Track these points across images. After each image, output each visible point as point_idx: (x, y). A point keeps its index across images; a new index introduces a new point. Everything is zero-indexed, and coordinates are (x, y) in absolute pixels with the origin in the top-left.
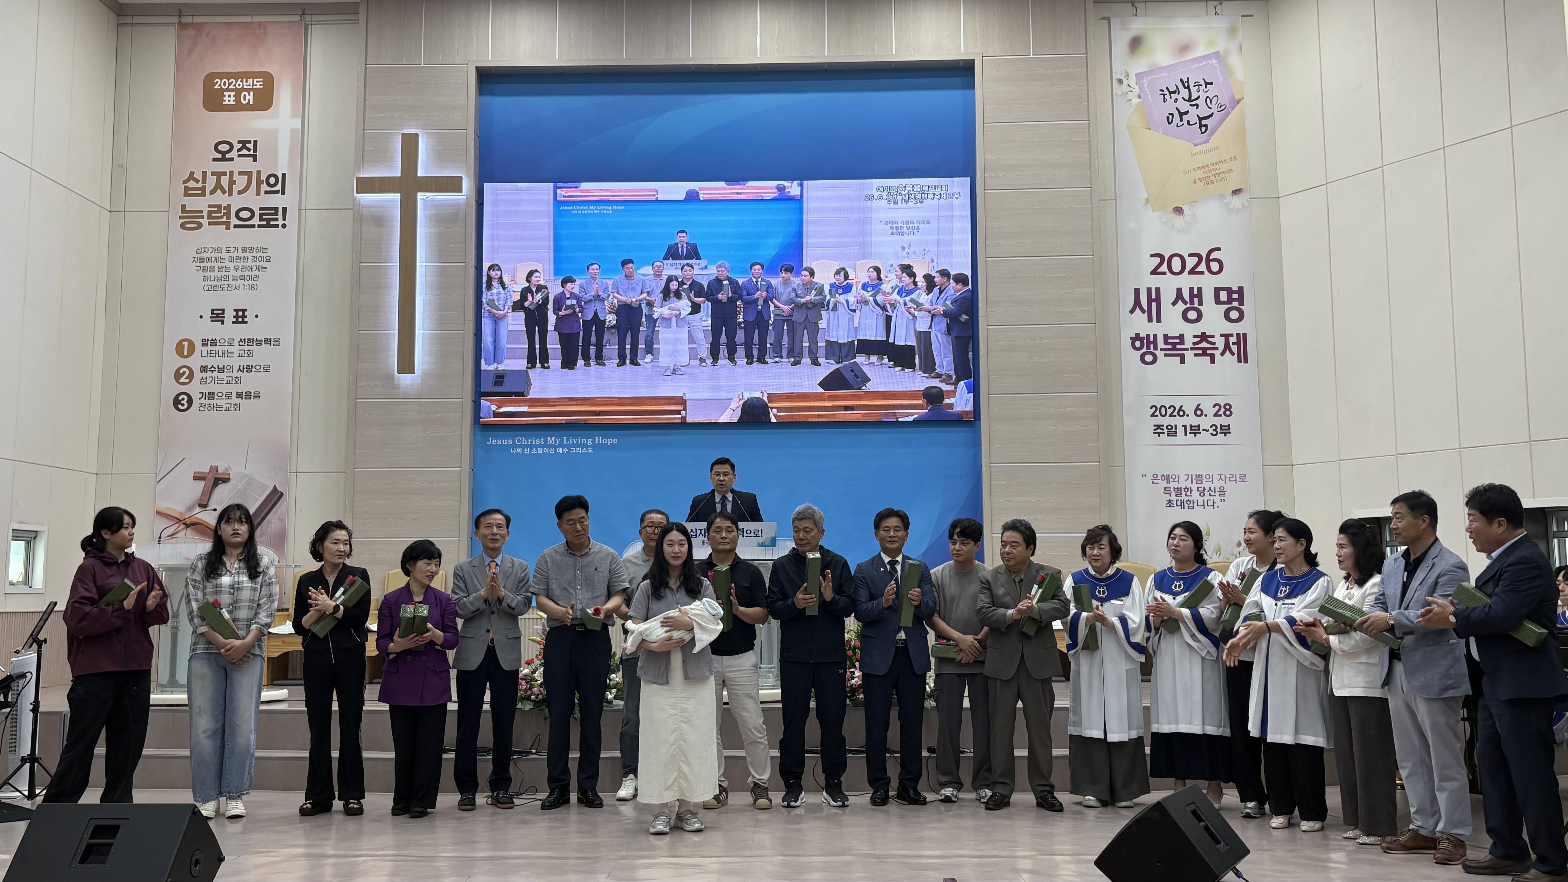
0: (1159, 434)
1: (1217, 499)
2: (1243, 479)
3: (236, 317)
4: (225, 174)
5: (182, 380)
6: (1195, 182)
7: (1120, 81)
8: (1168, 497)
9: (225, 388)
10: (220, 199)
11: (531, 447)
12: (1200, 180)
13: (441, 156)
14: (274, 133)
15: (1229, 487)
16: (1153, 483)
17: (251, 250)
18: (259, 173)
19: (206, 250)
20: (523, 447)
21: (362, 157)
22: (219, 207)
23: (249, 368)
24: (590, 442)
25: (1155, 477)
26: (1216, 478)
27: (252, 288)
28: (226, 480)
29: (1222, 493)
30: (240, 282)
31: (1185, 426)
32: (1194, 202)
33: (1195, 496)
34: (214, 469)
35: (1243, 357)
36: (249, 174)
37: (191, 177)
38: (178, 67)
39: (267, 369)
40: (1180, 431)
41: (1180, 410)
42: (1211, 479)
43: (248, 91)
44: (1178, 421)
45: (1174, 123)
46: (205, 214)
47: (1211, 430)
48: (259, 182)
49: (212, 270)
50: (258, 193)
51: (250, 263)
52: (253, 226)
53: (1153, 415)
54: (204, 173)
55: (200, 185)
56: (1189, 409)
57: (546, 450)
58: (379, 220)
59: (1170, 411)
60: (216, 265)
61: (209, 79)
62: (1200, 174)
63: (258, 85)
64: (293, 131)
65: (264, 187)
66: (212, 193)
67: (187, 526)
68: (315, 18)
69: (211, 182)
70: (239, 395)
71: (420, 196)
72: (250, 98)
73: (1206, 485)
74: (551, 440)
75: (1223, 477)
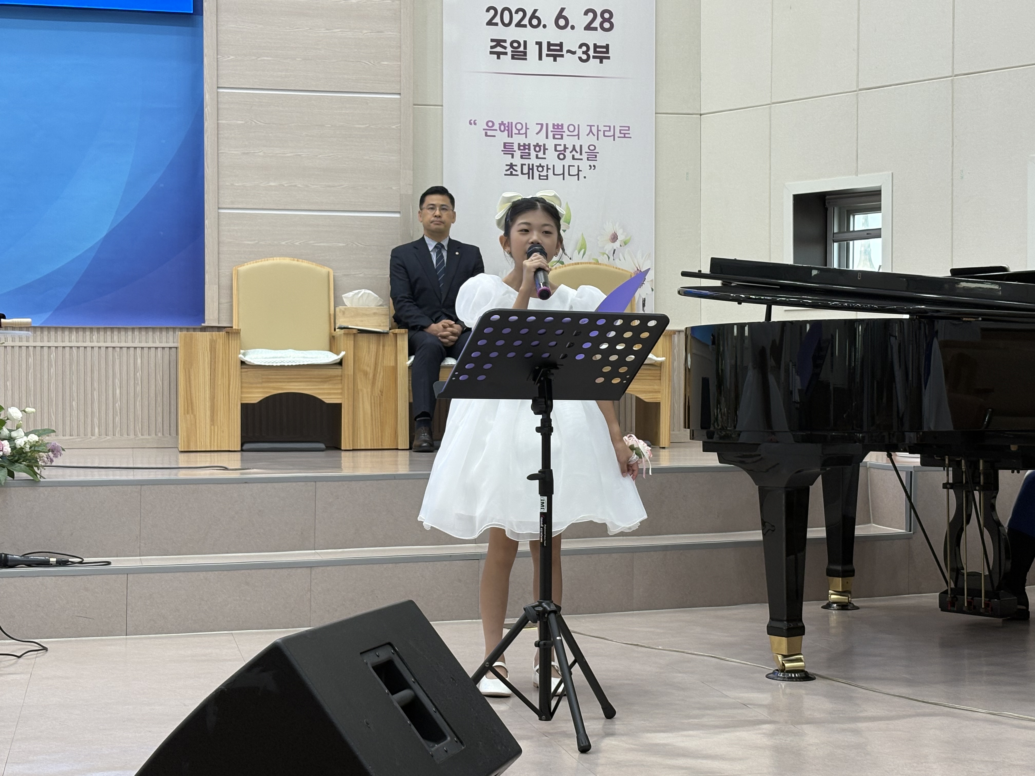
0: (499, 54)
1: (584, 165)
2: (625, 133)
8: (508, 159)
15: (603, 145)
16: (486, 135)
25: (490, 125)
26: (584, 130)
29: (593, 155)
31: (539, 44)
33: (551, 158)
40: (533, 50)
41: (533, 16)
42: (576, 133)
44: (529, 35)
47: (579, 53)
53: (490, 23)
56: (547, 17)
59: (517, 18)
73: (569, 141)
75: (594, 130)
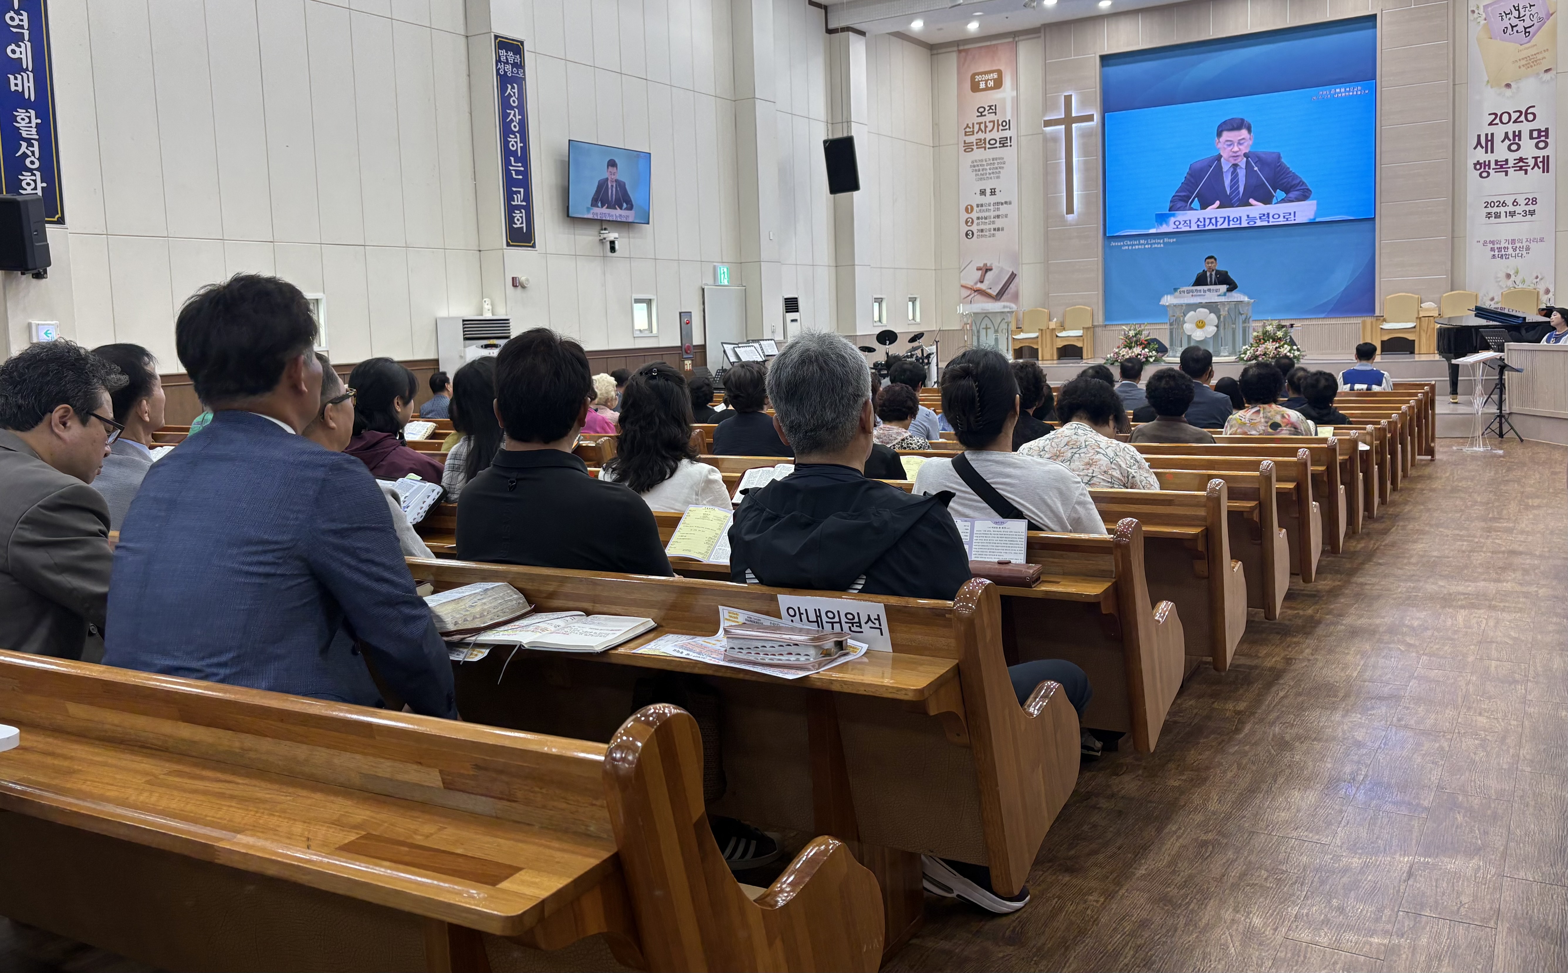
0: (1489, 218)
1: (1524, 252)
2: (1542, 240)
3: (991, 192)
4: (982, 123)
5: (969, 224)
6: (1520, 67)
7: (1473, 12)
8: (1493, 253)
9: (988, 227)
10: (981, 135)
11: (1133, 245)
12: (1523, 66)
13: (1083, 104)
14: (1004, 100)
15: (1533, 245)
16: (1484, 245)
17: (996, 159)
18: (998, 121)
19: (976, 161)
20: (1128, 246)
21: (1046, 109)
22: (980, 139)
23: (998, 216)
24: (1162, 241)
25: (1485, 242)
26: (1524, 240)
27: (998, 177)
28: (991, 270)
29: (1528, 249)
30: (992, 175)
31: (1506, 212)
32: (1518, 80)
33: (1510, 251)
34: (985, 265)
35: (1546, 169)
36: (994, 122)
37: (968, 126)
38: (959, 73)
39: (1006, 216)
40: (1503, 214)
41: (1504, 203)
42: (1520, 242)
43: (991, 80)
44: (1502, 210)
45: (1508, 33)
46: (975, 144)
47: (1523, 214)
48: (998, 125)
49: (979, 170)
50: (998, 131)
51: (996, 165)
52: (996, 147)
53: (1486, 207)
54: (973, 124)
55: (972, 130)
56: (1509, 202)
57: (1140, 247)
58: (1055, 139)
59: (1496, 204)
60: (981, 168)
61: (973, 76)
62: (1524, 62)
63: (996, 77)
64: (1013, 98)
65: (1001, 127)
66: (977, 133)
67: (975, 291)
68: (1021, 38)
69: (976, 127)
70: (995, 229)
71: (1074, 125)
72: (991, 84)
73: (1518, 245)
74: (1142, 242)
75: (1528, 240)
